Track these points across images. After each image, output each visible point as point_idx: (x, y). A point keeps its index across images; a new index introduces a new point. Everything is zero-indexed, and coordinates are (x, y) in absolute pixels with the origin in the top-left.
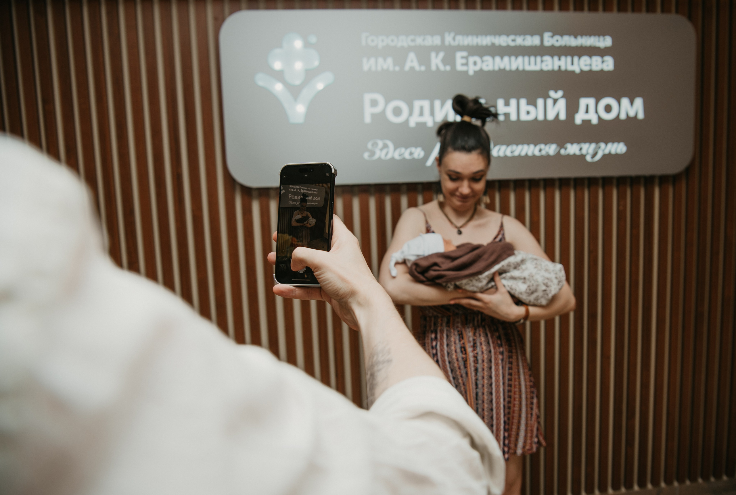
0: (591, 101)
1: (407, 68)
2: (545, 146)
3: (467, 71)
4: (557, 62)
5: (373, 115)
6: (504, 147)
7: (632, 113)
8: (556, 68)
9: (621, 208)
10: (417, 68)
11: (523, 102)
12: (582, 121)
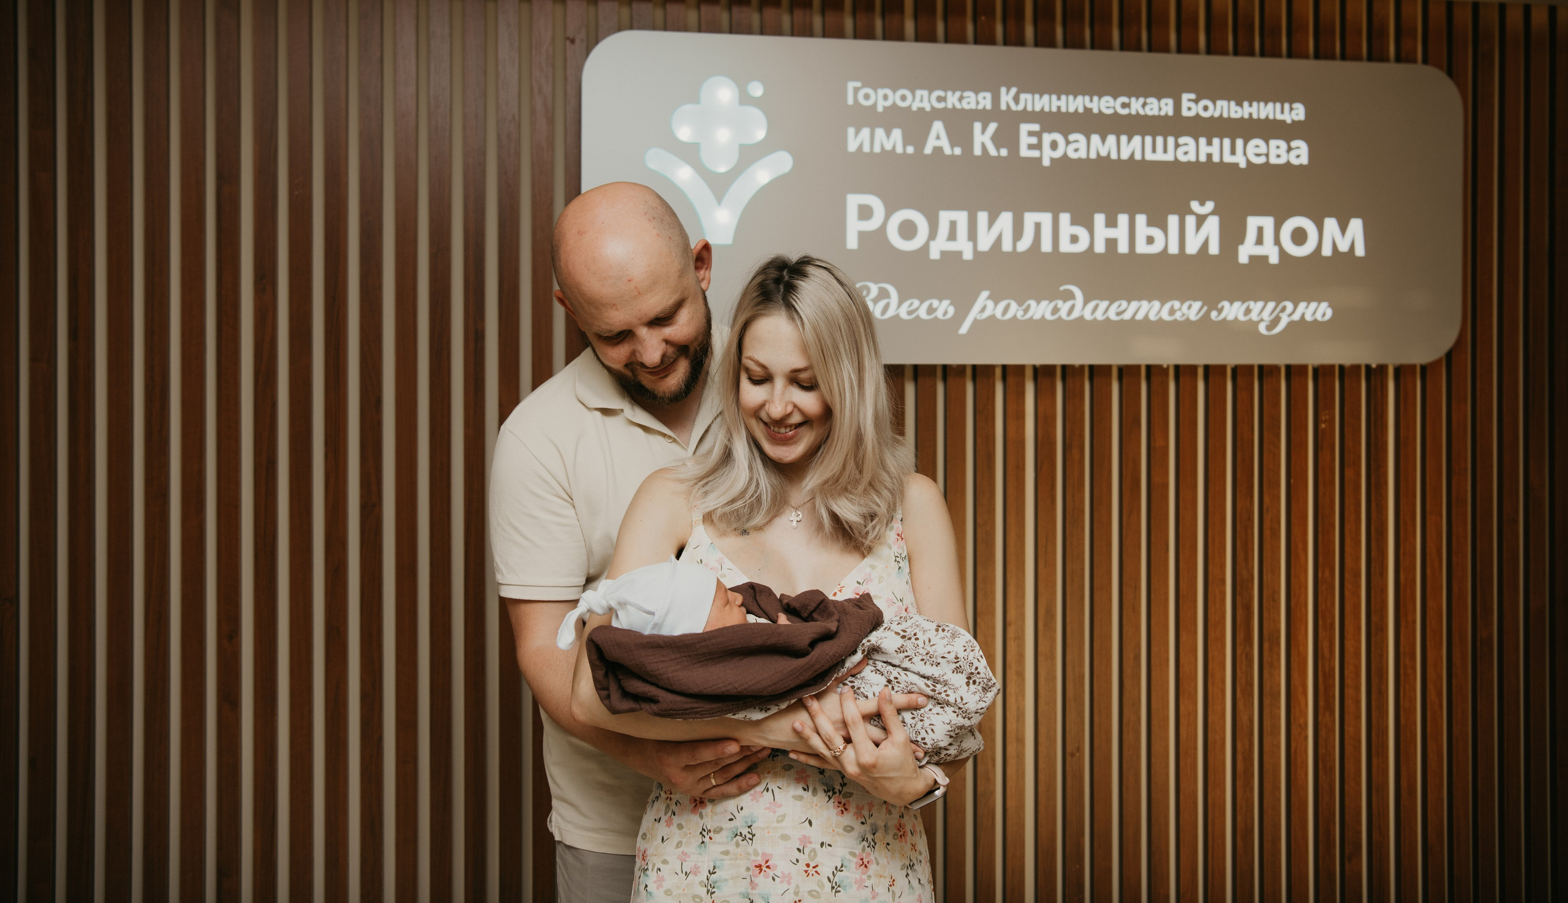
0: (1268, 223)
1: (928, 150)
2: (1182, 304)
3: (1039, 160)
4: (1204, 149)
5: (862, 235)
6: (1104, 304)
7: (1343, 247)
8: (1203, 158)
9: (1323, 426)
10: (947, 151)
11: (1141, 219)
12: (1252, 258)
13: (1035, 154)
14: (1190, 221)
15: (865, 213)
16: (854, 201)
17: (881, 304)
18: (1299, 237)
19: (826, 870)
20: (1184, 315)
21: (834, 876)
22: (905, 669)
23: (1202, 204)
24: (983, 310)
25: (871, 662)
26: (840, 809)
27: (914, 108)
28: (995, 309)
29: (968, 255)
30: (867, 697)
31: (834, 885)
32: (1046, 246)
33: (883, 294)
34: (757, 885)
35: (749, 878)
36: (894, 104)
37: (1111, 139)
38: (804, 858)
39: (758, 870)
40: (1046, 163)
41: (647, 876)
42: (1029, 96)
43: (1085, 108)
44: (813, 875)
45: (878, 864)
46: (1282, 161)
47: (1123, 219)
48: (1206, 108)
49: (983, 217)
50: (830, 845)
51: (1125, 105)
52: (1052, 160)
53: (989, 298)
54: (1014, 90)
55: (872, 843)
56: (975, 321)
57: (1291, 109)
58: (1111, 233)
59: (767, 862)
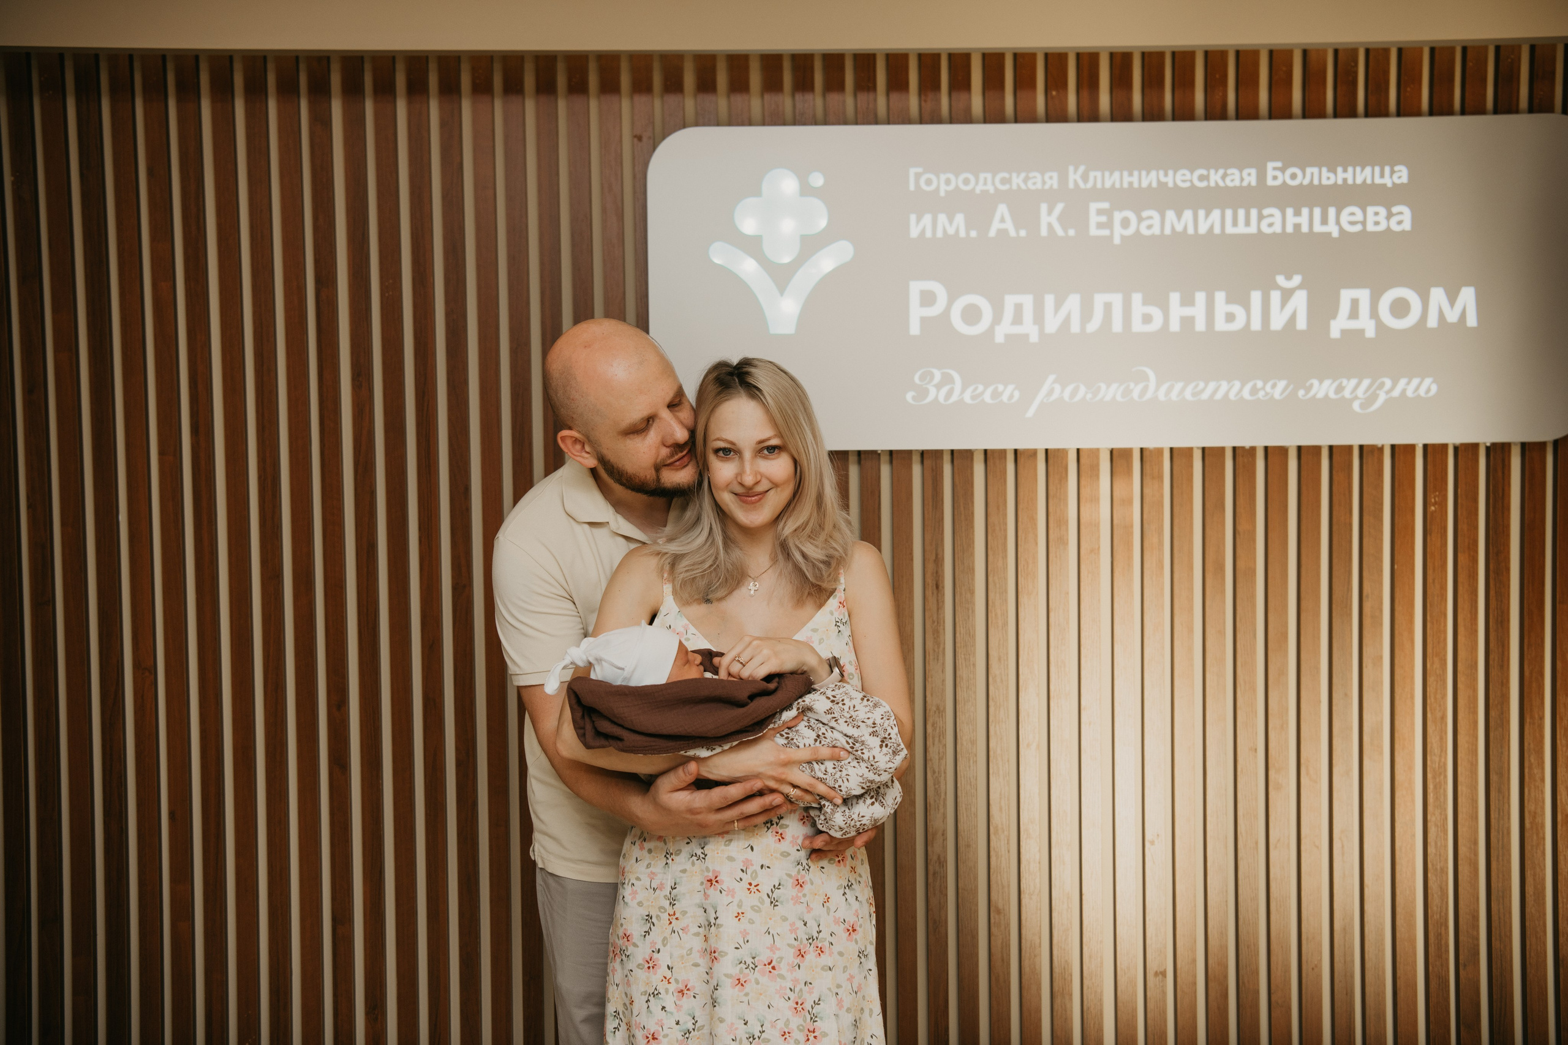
0: (1364, 295)
1: (992, 233)
2: (1265, 384)
3: (1111, 237)
4: (1291, 219)
5: (924, 320)
6: (1179, 386)
7: (1452, 316)
8: (1290, 229)
9: (1433, 508)
10: (1012, 233)
11: (1220, 297)
12: (1344, 332)
13: (1106, 232)
14: (1275, 296)
15: (928, 299)
16: (916, 288)
17: (944, 391)
18: (1400, 308)
19: (766, 888)
20: (1267, 394)
21: (773, 893)
22: (832, 728)
23: (1289, 278)
24: (1051, 391)
25: (806, 718)
26: (777, 837)
27: (978, 191)
28: (1062, 391)
29: (1034, 338)
30: (798, 747)
31: (772, 900)
32: (1117, 326)
33: (947, 380)
34: (709, 896)
35: (703, 892)
36: (957, 187)
37: (1188, 214)
38: (747, 878)
39: (709, 883)
40: (1117, 240)
41: (624, 888)
42: (1099, 174)
43: (1159, 181)
44: (754, 892)
45: (812, 884)
46: (1382, 227)
47: (1200, 297)
48: (1294, 176)
49: (1049, 300)
50: (768, 867)
51: (1201, 178)
52: (1123, 237)
53: (1055, 382)
54: (1082, 168)
55: (807, 867)
56: (1042, 404)
57: (1392, 172)
58: (1188, 311)
59: (716, 877)
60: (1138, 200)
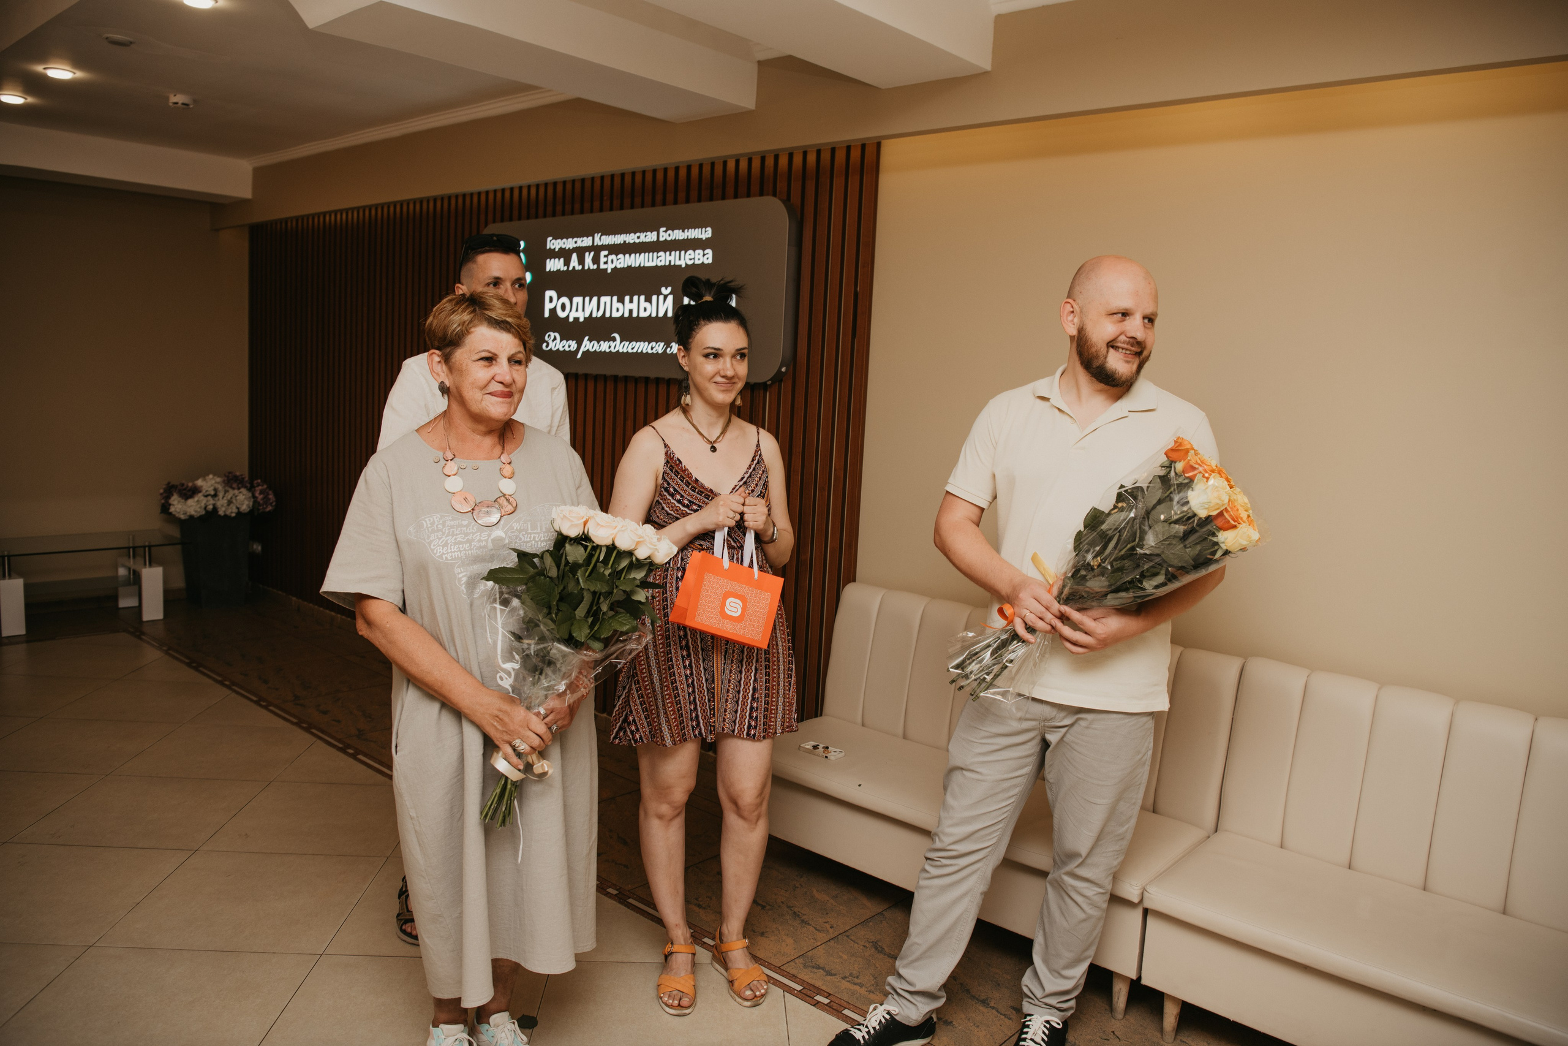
1: (571, 268)
2: (656, 344)
4: (668, 258)
6: (627, 344)
8: (667, 263)
10: (577, 268)
11: (642, 298)
13: (606, 267)
14: (661, 298)
15: (551, 300)
16: (548, 294)
17: (554, 343)
20: (656, 349)
23: (667, 289)
24: (586, 345)
27: (567, 247)
28: (590, 345)
29: (582, 319)
32: (608, 313)
33: (554, 339)
36: (561, 246)
37: (633, 257)
40: (608, 270)
42: (606, 237)
43: (624, 240)
46: (700, 261)
48: (669, 235)
49: (587, 300)
51: (639, 238)
52: (612, 269)
53: (588, 341)
54: (600, 234)
56: (583, 352)
57: (704, 232)
58: (631, 306)
60: (615, 249)
